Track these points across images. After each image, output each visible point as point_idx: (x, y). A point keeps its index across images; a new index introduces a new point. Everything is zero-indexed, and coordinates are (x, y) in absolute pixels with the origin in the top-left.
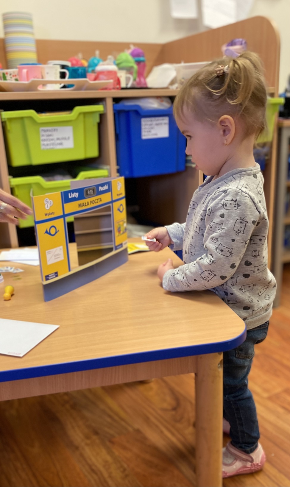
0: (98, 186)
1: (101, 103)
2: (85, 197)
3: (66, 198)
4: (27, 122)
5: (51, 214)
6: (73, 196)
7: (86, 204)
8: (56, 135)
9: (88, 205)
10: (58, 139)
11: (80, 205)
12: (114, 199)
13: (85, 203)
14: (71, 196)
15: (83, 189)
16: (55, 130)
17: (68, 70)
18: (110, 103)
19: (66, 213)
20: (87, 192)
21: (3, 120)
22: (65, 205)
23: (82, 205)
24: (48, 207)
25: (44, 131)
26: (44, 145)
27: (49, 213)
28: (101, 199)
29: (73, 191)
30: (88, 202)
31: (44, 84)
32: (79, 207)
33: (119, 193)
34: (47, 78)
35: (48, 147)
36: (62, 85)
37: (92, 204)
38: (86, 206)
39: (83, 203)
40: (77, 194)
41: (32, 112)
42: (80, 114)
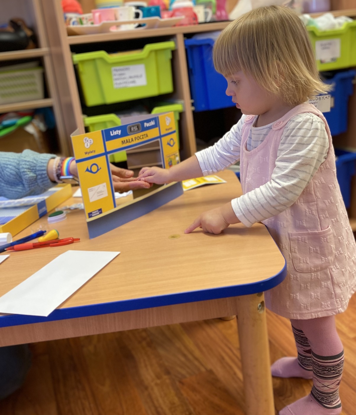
1: (172, 39)
2: (129, 134)
3: (107, 136)
4: (99, 63)
5: (92, 152)
7: (131, 141)
8: (128, 74)
9: (132, 142)
10: (131, 77)
11: (123, 142)
12: (162, 134)
13: (129, 140)
15: (126, 126)
16: (127, 69)
17: (143, 11)
18: (180, 39)
19: (108, 150)
20: (130, 128)
21: (75, 63)
22: (107, 143)
23: (126, 141)
25: (116, 70)
26: (116, 84)
27: (89, 151)
28: (147, 134)
29: (115, 129)
30: (132, 139)
31: (118, 25)
32: (122, 144)
33: (168, 128)
34: (121, 19)
35: (122, 86)
36: (137, 25)
37: (137, 140)
38: (130, 142)
39: (127, 140)
40: (120, 132)
41: (102, 54)
42: (151, 52)
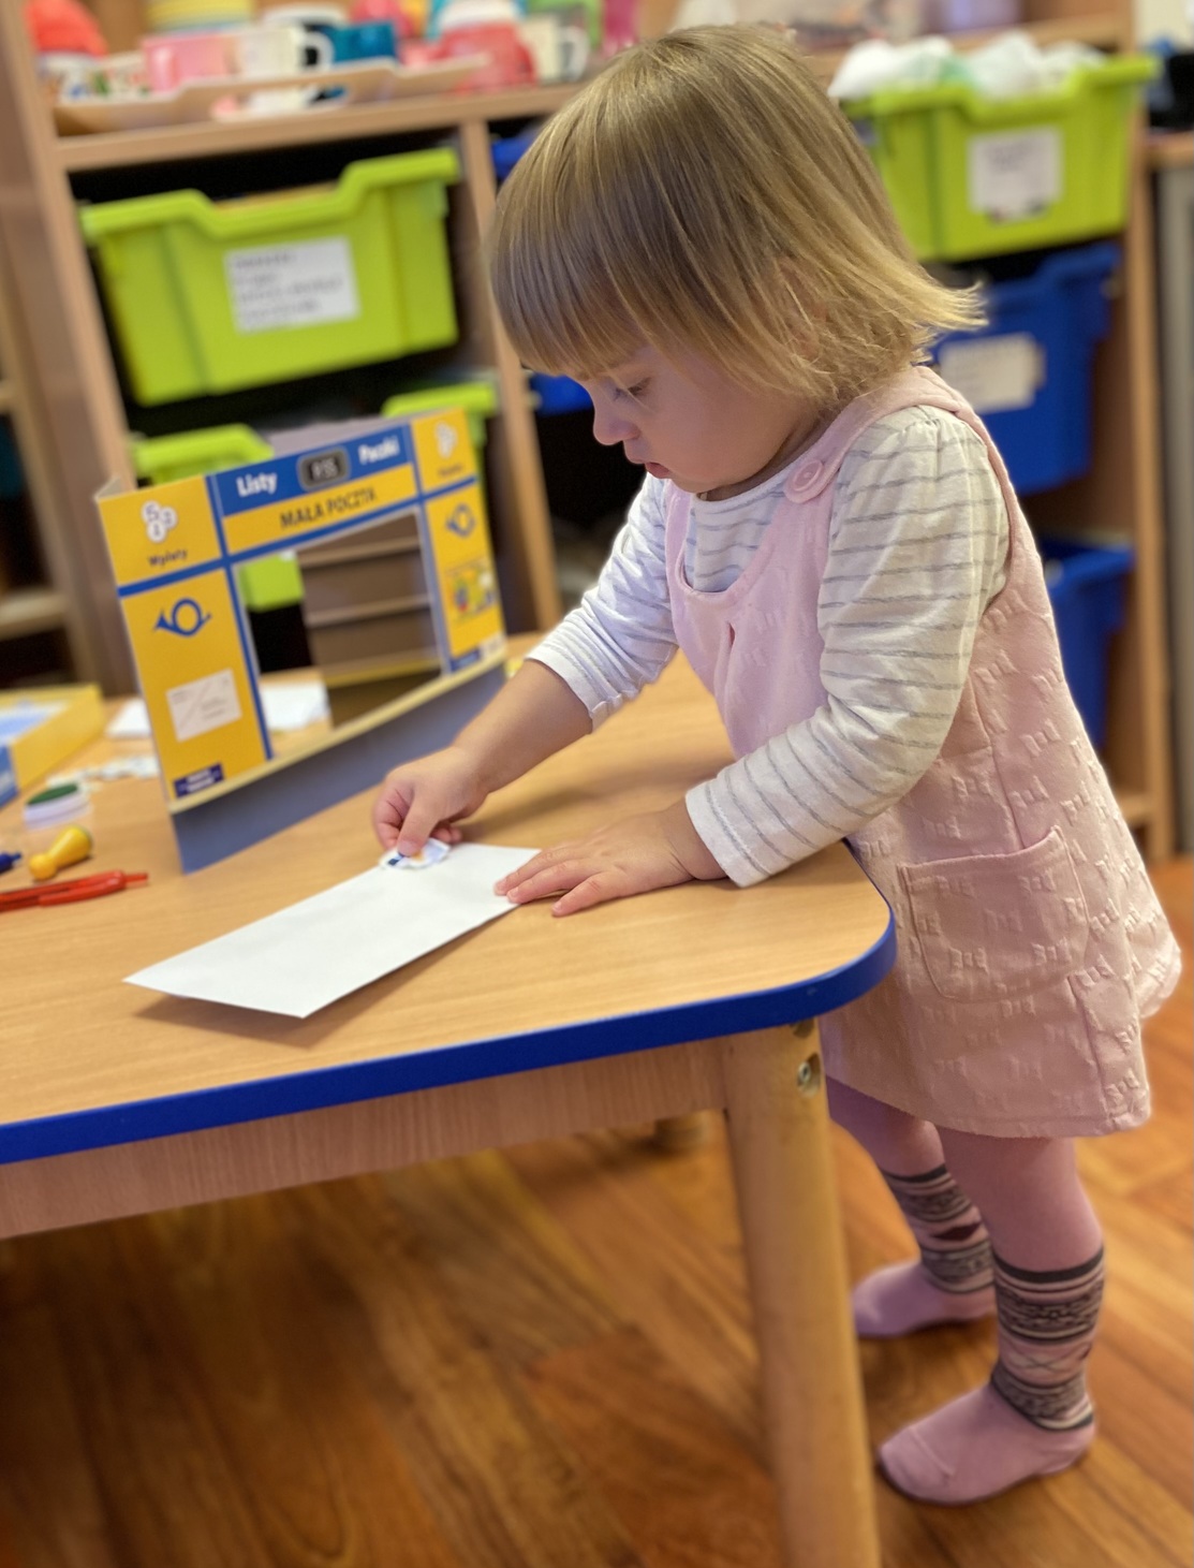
1: (446, 143)
2: (304, 487)
3: (226, 495)
4: (179, 240)
5: (174, 557)
6: (254, 486)
7: (313, 513)
8: (287, 276)
9: (320, 516)
10: (298, 288)
14: (246, 486)
15: (294, 458)
16: (286, 258)
17: (330, 39)
18: (477, 141)
19: (234, 548)
21: (90, 241)
24: (157, 533)
26: (248, 314)
27: (164, 555)
28: (370, 489)
29: (255, 471)
30: (318, 507)
31: (242, 96)
32: (284, 526)
34: (252, 72)
35: (266, 322)
36: (312, 91)
37: (335, 512)
38: (310, 519)
39: (299, 512)
41: (188, 203)
42: (371, 191)
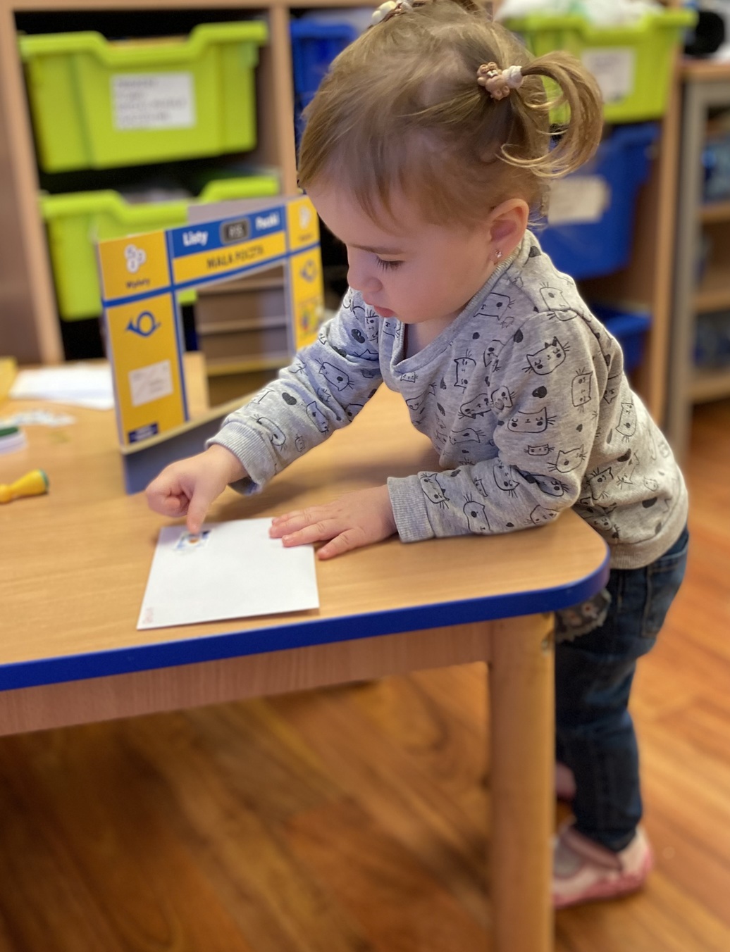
0: (253, 217)
1: (259, 19)
2: (223, 242)
3: (176, 245)
5: (142, 283)
6: (193, 240)
7: (227, 259)
8: (151, 95)
9: (230, 263)
10: (158, 104)
12: (292, 248)
13: (224, 259)
14: (188, 239)
15: (219, 223)
16: (150, 84)
20: (227, 230)
21: (24, 59)
22: (175, 261)
24: (133, 266)
28: (260, 248)
29: (195, 229)
30: (231, 256)
32: (208, 268)
33: (303, 233)
35: (135, 124)
37: (239, 260)
38: (225, 264)
39: (219, 258)
40: (204, 236)
41: (90, 40)
42: (210, 45)
